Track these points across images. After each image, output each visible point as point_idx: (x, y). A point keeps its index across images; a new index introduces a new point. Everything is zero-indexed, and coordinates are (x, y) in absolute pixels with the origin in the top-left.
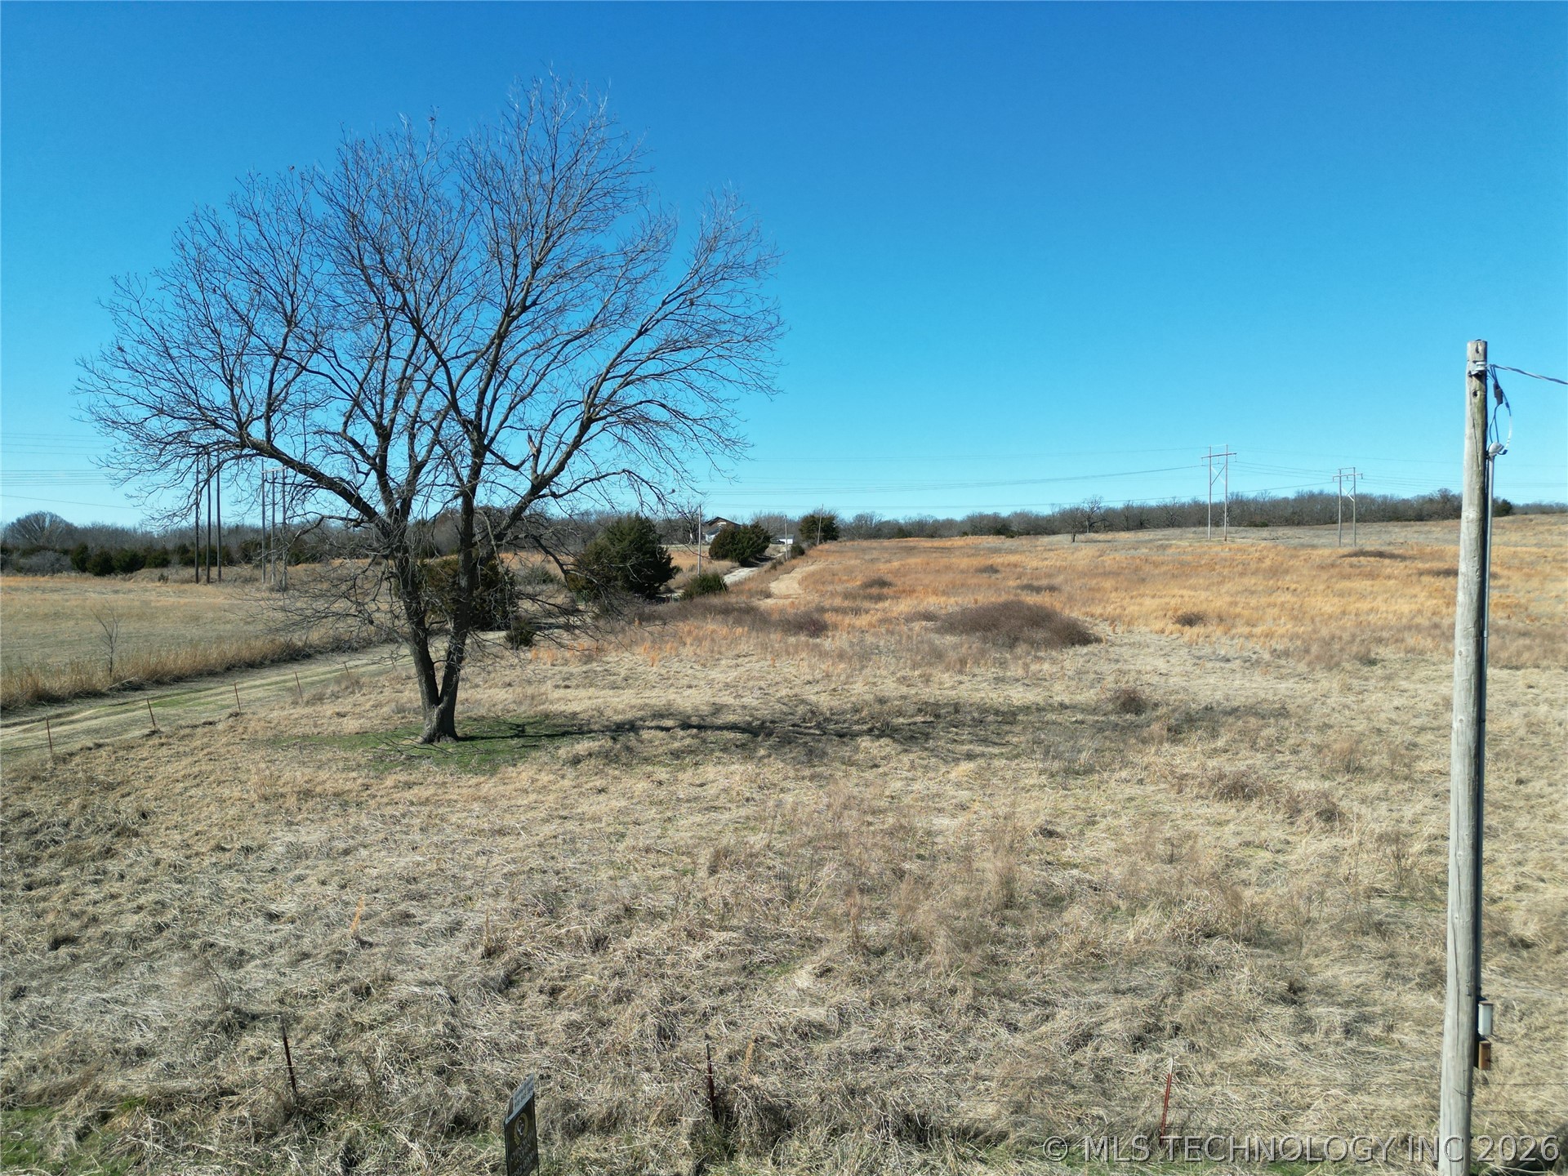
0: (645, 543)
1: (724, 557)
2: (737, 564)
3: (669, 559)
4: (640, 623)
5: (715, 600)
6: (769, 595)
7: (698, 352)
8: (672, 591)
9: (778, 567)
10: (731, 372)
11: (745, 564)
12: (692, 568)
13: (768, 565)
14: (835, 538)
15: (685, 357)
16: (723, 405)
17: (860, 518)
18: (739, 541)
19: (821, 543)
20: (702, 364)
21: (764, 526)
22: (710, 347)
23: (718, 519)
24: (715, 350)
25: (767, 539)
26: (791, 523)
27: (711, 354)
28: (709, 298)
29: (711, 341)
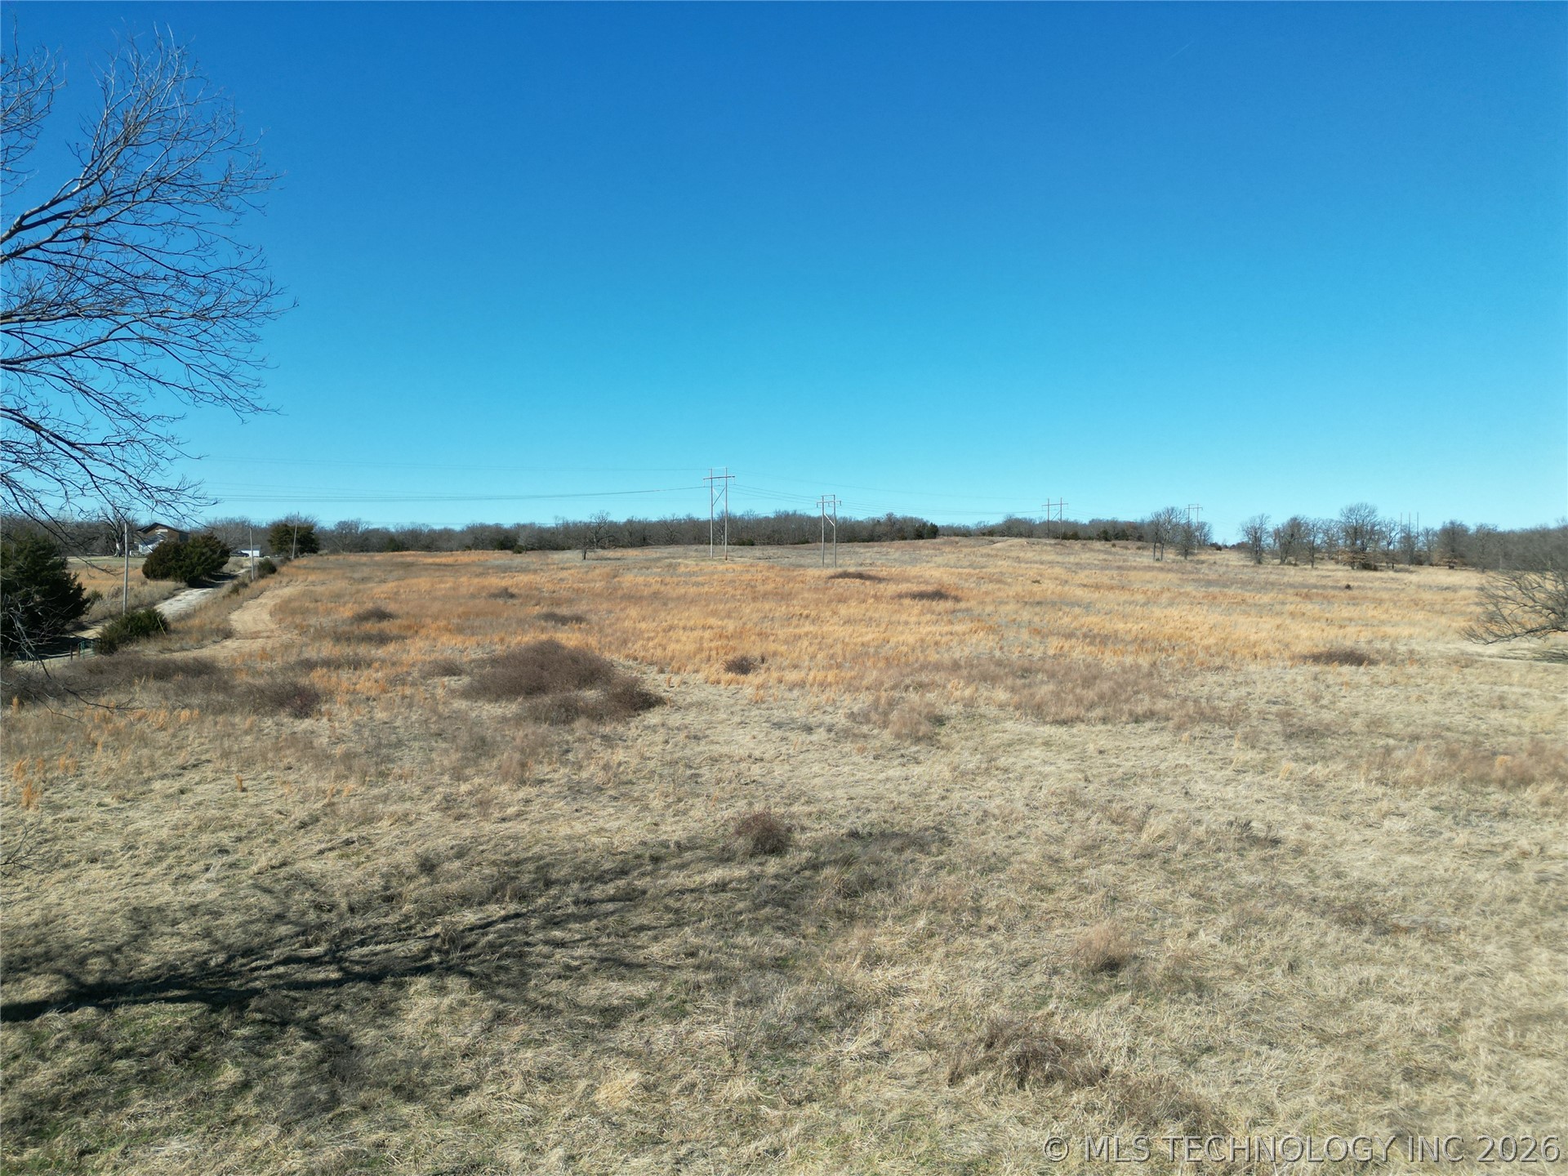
0: (42, 570)
1: (164, 576)
2: (183, 585)
4: (21, 704)
6: (228, 634)
9: (242, 591)
11: (194, 583)
13: (228, 585)
14: (314, 551)
17: (343, 525)
18: (187, 556)
19: (296, 557)
20: (108, 349)
21: (221, 536)
22: (122, 320)
23: (156, 526)
24: (136, 327)
25: (226, 553)
26: (257, 530)
27: (123, 333)
28: (122, 228)
29: (126, 310)
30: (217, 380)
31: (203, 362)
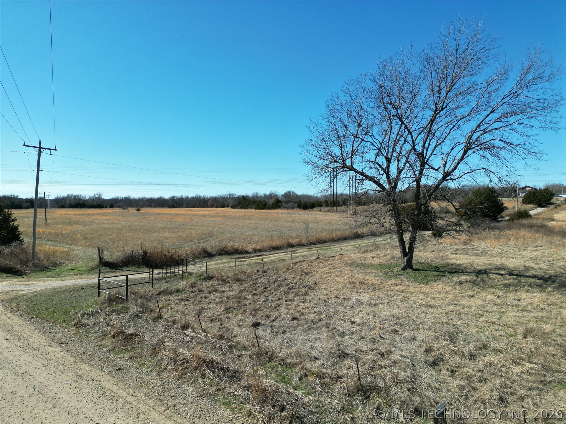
0: (492, 198)
1: (530, 203)
2: (536, 206)
3: (502, 204)
4: (489, 230)
5: (525, 221)
6: (553, 220)
7: (519, 117)
8: (503, 217)
9: (558, 207)
10: (536, 123)
11: (540, 206)
12: (513, 208)
13: (553, 206)
15: (512, 119)
16: (531, 138)
18: (538, 196)
20: (520, 122)
21: (551, 189)
22: (525, 114)
23: (526, 187)
24: (528, 115)
25: (552, 195)
27: (525, 117)
28: (525, 93)
29: (526, 111)
30: (548, 123)
31: (545, 120)
